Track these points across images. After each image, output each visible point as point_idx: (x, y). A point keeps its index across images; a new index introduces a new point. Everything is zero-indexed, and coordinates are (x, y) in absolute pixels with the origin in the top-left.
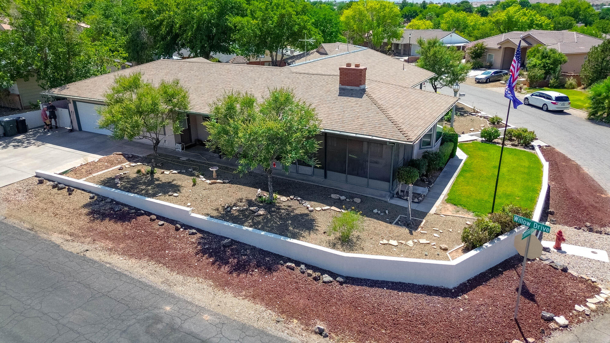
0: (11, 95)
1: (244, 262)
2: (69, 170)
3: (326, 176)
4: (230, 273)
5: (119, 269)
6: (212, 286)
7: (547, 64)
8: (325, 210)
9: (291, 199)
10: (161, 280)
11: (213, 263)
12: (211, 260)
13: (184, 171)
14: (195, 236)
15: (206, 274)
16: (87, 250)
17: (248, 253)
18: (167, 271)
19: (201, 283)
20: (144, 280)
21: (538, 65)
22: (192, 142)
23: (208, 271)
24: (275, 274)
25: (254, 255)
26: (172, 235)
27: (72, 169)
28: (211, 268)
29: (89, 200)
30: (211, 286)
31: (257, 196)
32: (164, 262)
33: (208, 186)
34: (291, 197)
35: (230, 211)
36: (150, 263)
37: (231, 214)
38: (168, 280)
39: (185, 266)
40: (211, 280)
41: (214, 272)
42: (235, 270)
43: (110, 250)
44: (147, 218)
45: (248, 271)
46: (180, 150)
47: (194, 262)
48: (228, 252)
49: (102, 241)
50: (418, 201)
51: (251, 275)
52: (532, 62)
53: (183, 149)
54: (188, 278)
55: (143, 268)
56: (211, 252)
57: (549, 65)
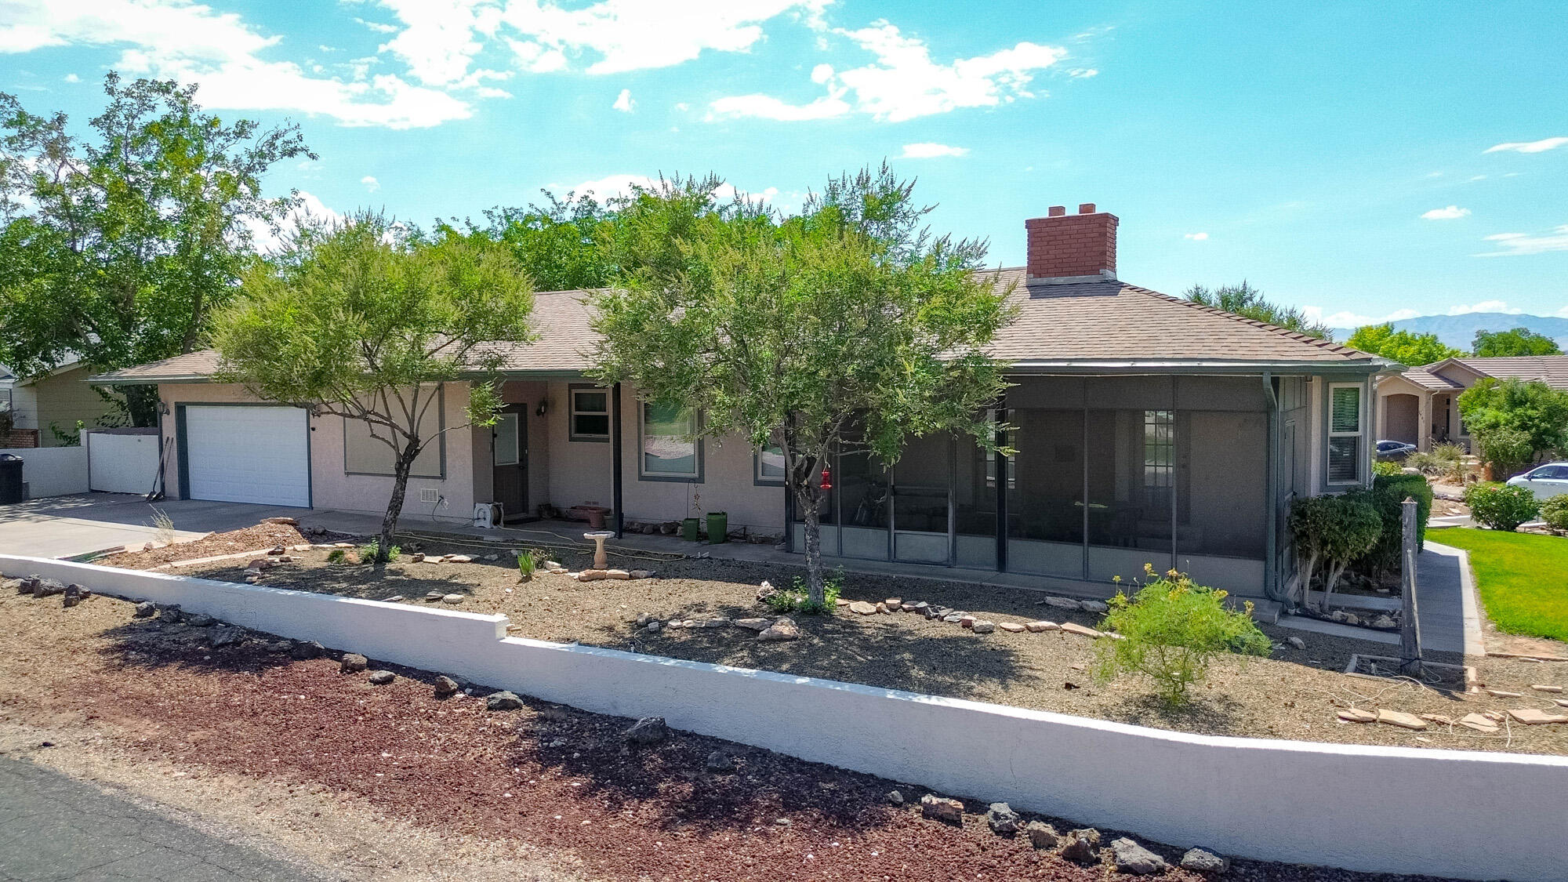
0: (13, 433)
1: (726, 794)
2: (99, 552)
3: (1002, 563)
4: (663, 828)
5: (153, 804)
6: (578, 872)
7: (1531, 419)
8: (1041, 631)
9: (893, 609)
10: (332, 846)
11: (583, 794)
12: (575, 784)
13: (495, 557)
14: (514, 715)
15: (552, 828)
16: (46, 745)
17: (738, 767)
18: (370, 816)
19: (525, 858)
20: (252, 842)
21: (1503, 422)
22: (527, 512)
23: (559, 817)
24: (873, 835)
25: (765, 775)
26: (418, 709)
27: (108, 551)
28: (575, 810)
29: (130, 619)
30: (572, 871)
31: (758, 598)
32: (362, 785)
33: (573, 584)
34: (888, 601)
35: (658, 632)
36: (303, 786)
37: (663, 639)
38: (366, 846)
39: (457, 800)
40: (572, 851)
41: (588, 822)
42: (687, 818)
43: (145, 747)
44: (329, 665)
45: (748, 820)
46: (487, 524)
47: (499, 786)
48: (652, 761)
49: (125, 720)
50: (1392, 624)
51: (765, 834)
52: (1485, 418)
53: (496, 522)
54: (467, 838)
55: (259, 807)
56: (578, 759)
57: (1536, 421)
